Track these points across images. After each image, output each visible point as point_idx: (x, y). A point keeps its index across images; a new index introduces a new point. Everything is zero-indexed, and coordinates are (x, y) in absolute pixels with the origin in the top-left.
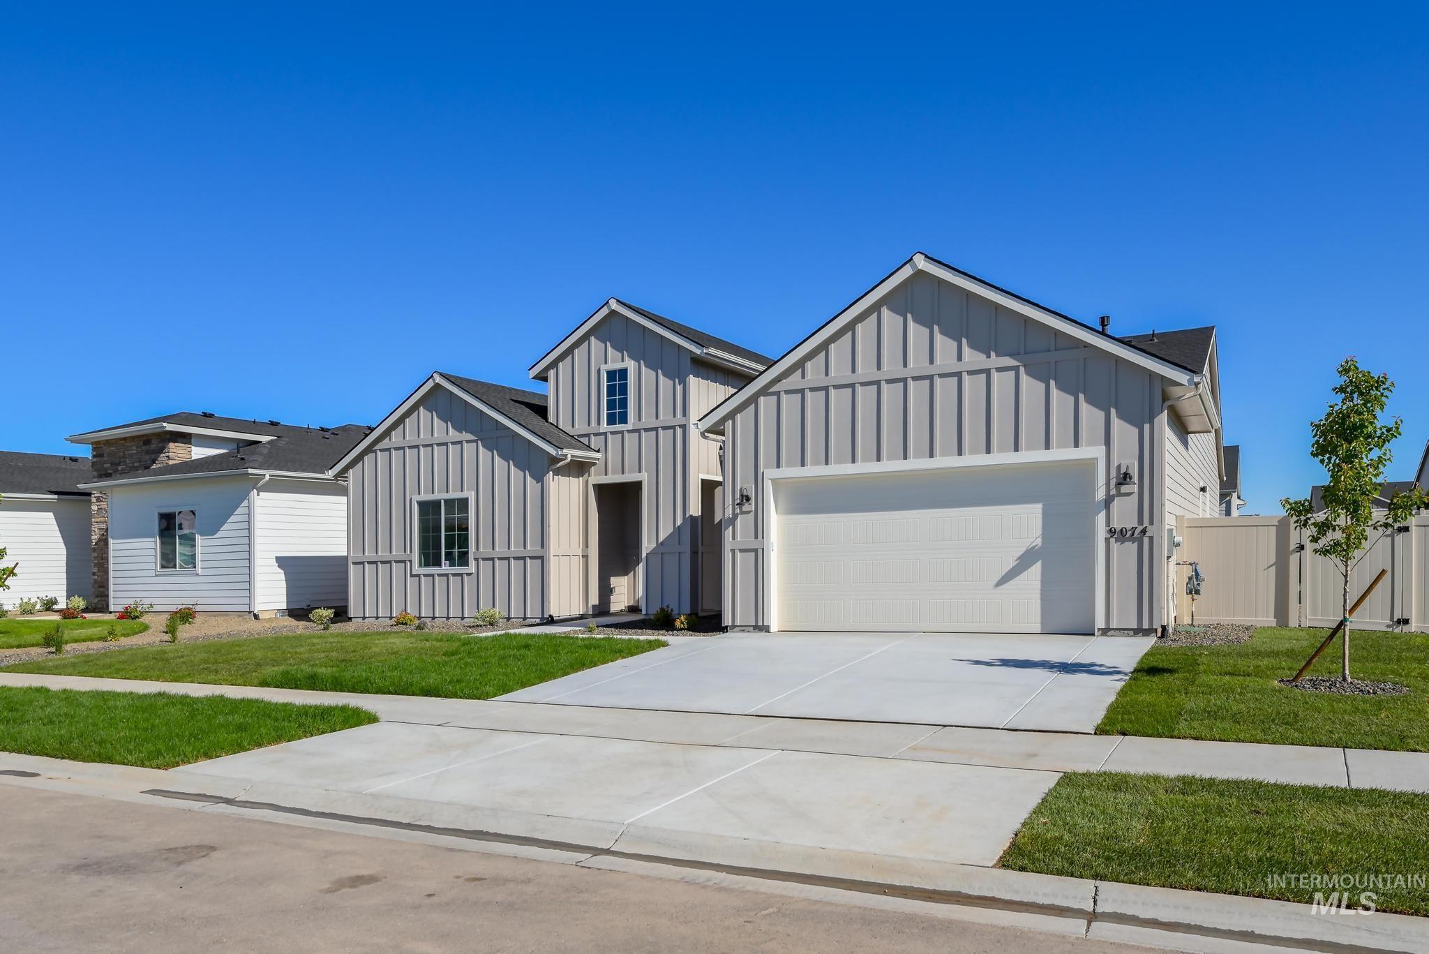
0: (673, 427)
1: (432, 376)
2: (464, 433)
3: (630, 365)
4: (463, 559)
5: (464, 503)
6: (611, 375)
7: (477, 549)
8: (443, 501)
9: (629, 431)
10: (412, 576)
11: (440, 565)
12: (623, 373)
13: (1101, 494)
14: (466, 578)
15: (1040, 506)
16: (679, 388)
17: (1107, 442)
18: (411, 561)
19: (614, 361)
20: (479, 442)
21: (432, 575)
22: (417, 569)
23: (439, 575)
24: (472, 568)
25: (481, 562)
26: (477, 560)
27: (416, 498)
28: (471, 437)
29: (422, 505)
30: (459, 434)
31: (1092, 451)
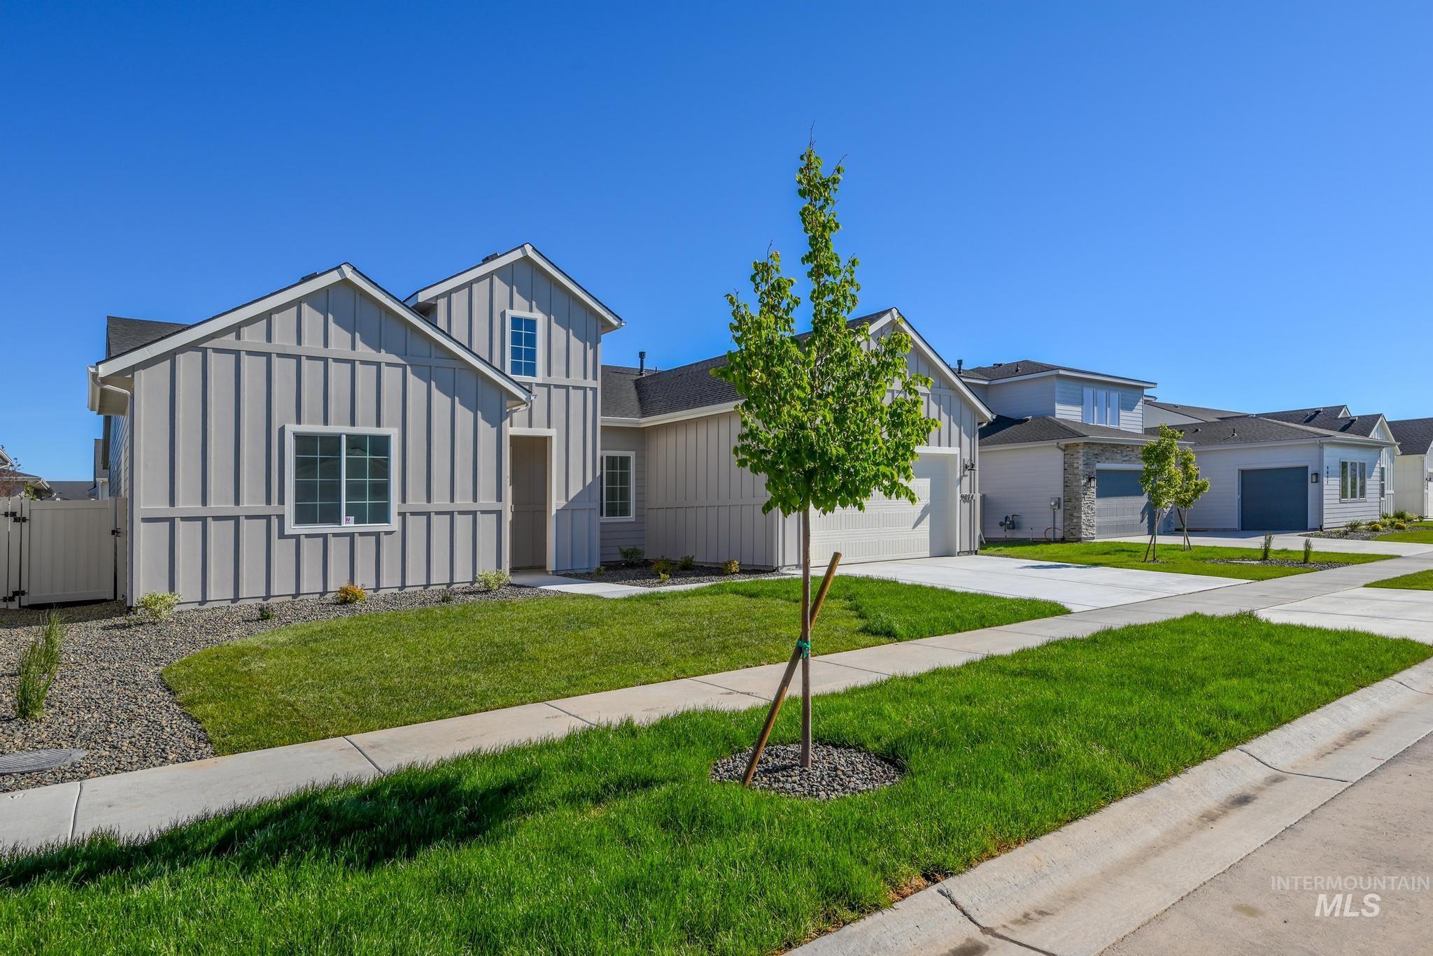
0: (584, 389)
1: (340, 267)
2: (383, 351)
3: (539, 317)
4: (381, 514)
5: (381, 444)
6: (517, 322)
7: (404, 500)
8: (344, 438)
9: (538, 385)
10: (282, 535)
11: (340, 523)
12: (531, 324)
13: (958, 476)
14: (384, 538)
15: (929, 480)
16: (590, 353)
17: (960, 446)
18: (281, 518)
19: (521, 309)
20: (409, 368)
21: (325, 536)
22: (291, 528)
23: (335, 535)
24: (395, 524)
25: (409, 518)
26: (403, 515)
27: (292, 428)
28: (394, 359)
29: (303, 441)
30: (374, 352)
31: (954, 450)
